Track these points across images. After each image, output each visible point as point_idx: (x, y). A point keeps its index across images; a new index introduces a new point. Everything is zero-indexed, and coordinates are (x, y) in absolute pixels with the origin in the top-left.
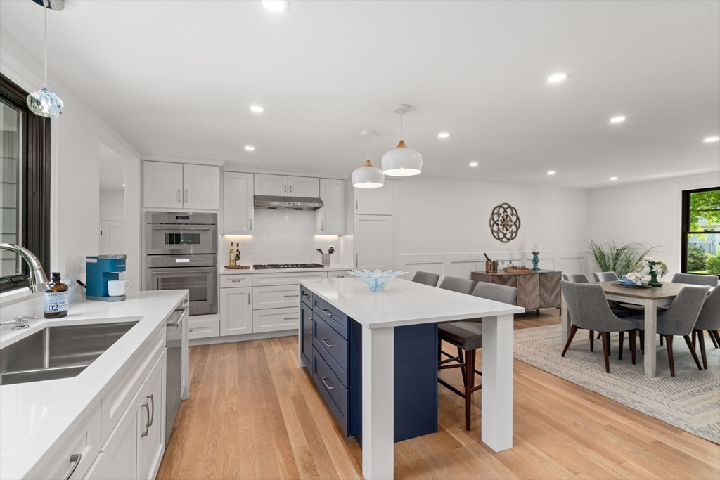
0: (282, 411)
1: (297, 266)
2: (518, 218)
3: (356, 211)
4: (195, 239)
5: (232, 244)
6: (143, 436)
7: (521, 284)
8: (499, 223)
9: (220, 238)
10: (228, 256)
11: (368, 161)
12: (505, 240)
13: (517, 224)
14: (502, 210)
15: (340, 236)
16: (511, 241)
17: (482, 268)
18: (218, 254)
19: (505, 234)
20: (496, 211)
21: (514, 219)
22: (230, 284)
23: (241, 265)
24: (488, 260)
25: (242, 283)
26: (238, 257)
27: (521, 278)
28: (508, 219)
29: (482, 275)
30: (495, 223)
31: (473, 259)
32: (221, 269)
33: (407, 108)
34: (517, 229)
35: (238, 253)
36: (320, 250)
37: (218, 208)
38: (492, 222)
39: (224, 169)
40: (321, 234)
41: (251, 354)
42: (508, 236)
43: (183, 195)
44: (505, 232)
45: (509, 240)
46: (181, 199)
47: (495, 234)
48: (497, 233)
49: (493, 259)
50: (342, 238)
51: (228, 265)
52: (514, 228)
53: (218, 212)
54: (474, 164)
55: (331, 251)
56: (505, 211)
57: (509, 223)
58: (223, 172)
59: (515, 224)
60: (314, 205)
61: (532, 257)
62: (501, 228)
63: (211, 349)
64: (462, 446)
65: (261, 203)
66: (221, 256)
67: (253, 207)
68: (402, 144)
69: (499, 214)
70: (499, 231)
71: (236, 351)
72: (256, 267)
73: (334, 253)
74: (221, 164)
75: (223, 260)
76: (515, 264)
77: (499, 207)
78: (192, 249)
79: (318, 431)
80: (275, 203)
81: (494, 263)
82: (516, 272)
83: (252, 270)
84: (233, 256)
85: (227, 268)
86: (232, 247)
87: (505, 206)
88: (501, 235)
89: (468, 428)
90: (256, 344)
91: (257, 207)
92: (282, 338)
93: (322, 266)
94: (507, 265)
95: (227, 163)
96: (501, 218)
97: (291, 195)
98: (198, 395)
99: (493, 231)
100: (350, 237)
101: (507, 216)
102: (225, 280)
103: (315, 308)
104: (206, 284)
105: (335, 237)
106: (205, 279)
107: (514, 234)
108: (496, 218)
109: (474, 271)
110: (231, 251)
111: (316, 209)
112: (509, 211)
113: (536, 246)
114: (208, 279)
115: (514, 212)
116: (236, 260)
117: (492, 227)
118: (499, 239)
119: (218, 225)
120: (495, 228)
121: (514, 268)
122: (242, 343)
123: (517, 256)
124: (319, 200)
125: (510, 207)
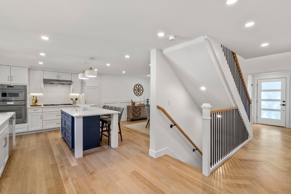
0: (52, 148)
1: (62, 105)
2: (143, 89)
3: (85, 86)
4: (16, 95)
5: (34, 97)
6: (4, 147)
7: (142, 109)
8: (137, 90)
9: (28, 95)
10: (32, 102)
11: (84, 71)
12: (138, 95)
13: (143, 90)
14: (137, 86)
15: (80, 94)
16: (141, 96)
17: (130, 105)
18: (27, 101)
19: (138, 94)
20: (135, 86)
21: (142, 89)
22: (33, 111)
23: (38, 105)
24: (132, 102)
25: (38, 111)
26: (36, 102)
27: (142, 107)
28: (140, 89)
29: (130, 107)
30: (135, 90)
31: (128, 101)
32: (28, 106)
33: (92, 58)
34: (143, 92)
35: (36, 100)
36: (72, 99)
37: (27, 83)
38: (134, 90)
39: (30, 69)
40: (72, 93)
41: (42, 137)
42: (140, 94)
43: (11, 78)
44: (138, 93)
45: (140, 95)
46: (10, 80)
47: (135, 94)
48: (136, 93)
49: (134, 101)
50: (81, 95)
51: (32, 105)
52: (141, 92)
53: (27, 85)
54: (124, 72)
55: (77, 99)
56: (139, 86)
57: (140, 90)
58: (29, 69)
59: (142, 90)
60: (69, 83)
61: (146, 101)
62: (137, 92)
63: (24, 136)
64: (105, 148)
65: (47, 82)
66: (28, 102)
67: (43, 83)
68: (91, 69)
69: (136, 87)
70: (136, 92)
71: (35, 136)
72: (44, 105)
73: (78, 100)
74: (29, 67)
75: (29, 103)
76: (142, 103)
77: (137, 85)
78: (13, 98)
79: (64, 151)
80: (53, 82)
81: (134, 103)
82: (141, 105)
83: (43, 106)
84: (34, 101)
85: (31, 106)
86: (33, 98)
87: (139, 85)
88: (137, 94)
89: (109, 145)
90: (44, 133)
91: (44, 83)
92: (55, 130)
93: (72, 105)
94: (138, 103)
95: (31, 67)
96: (137, 88)
97: (59, 79)
98: (19, 148)
99: (134, 92)
100: (83, 94)
101: (139, 88)
102: (30, 111)
103: (65, 117)
104: (22, 112)
105: (78, 94)
106: (21, 110)
107: (142, 94)
108: (135, 88)
109: (128, 105)
110: (33, 100)
111: (70, 84)
112: (140, 86)
113: (148, 97)
114: (22, 110)
115: (142, 87)
116: (35, 103)
117: (134, 91)
118: (136, 95)
119: (27, 89)
120: (135, 92)
121: (140, 104)
122: (38, 133)
123: (143, 101)
124: (71, 81)
125: (140, 85)
